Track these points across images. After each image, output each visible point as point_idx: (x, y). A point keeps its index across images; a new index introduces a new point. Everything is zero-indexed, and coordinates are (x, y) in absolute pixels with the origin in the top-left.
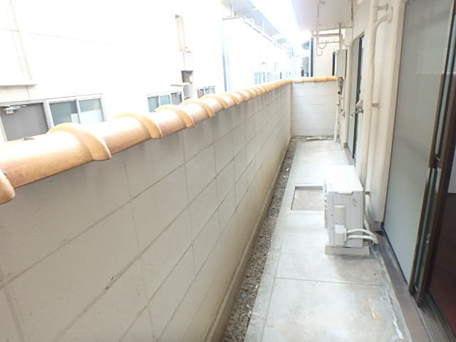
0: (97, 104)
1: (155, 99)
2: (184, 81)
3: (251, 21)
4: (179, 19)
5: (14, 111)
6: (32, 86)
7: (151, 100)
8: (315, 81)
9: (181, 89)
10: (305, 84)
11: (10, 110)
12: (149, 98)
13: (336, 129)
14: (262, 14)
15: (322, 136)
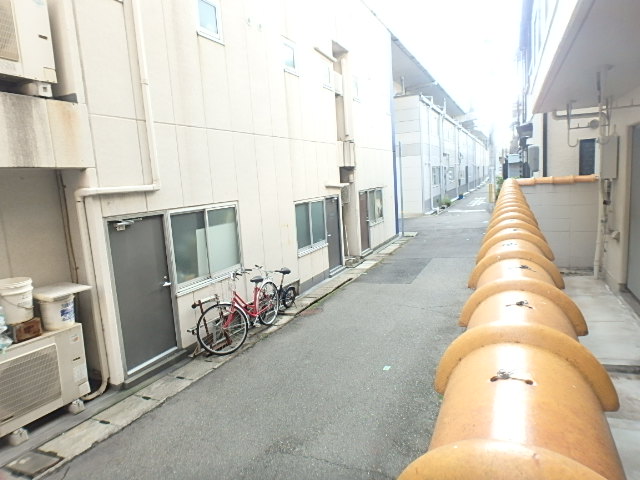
0: (230, 214)
1: (303, 207)
2: (341, 181)
3: (430, 99)
4: (339, 98)
5: (127, 226)
6: (151, 192)
7: (299, 207)
8: (555, 184)
9: (339, 192)
10: (538, 187)
11: (122, 226)
12: (296, 206)
13: (596, 258)
14: (442, 90)
15: (568, 268)
